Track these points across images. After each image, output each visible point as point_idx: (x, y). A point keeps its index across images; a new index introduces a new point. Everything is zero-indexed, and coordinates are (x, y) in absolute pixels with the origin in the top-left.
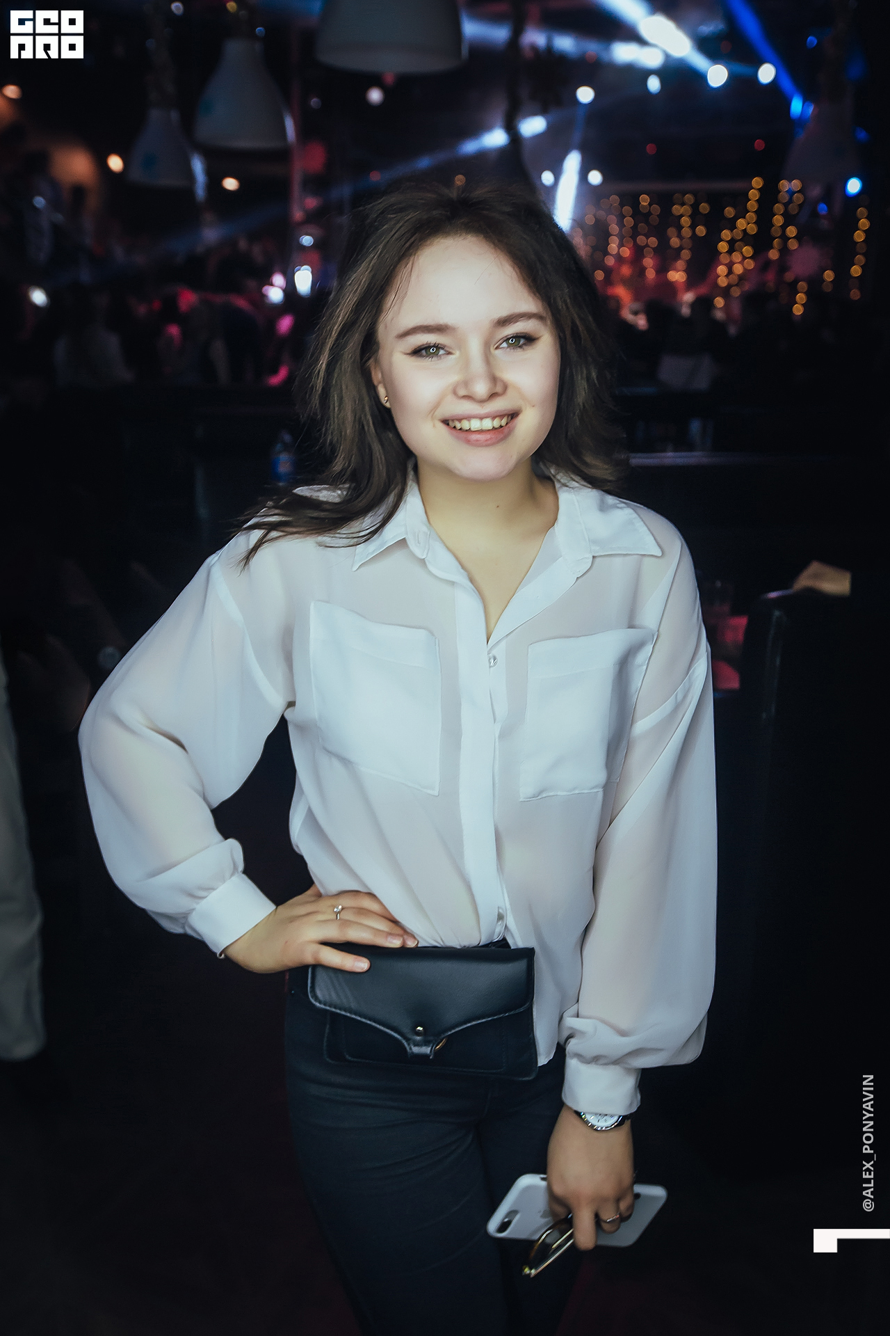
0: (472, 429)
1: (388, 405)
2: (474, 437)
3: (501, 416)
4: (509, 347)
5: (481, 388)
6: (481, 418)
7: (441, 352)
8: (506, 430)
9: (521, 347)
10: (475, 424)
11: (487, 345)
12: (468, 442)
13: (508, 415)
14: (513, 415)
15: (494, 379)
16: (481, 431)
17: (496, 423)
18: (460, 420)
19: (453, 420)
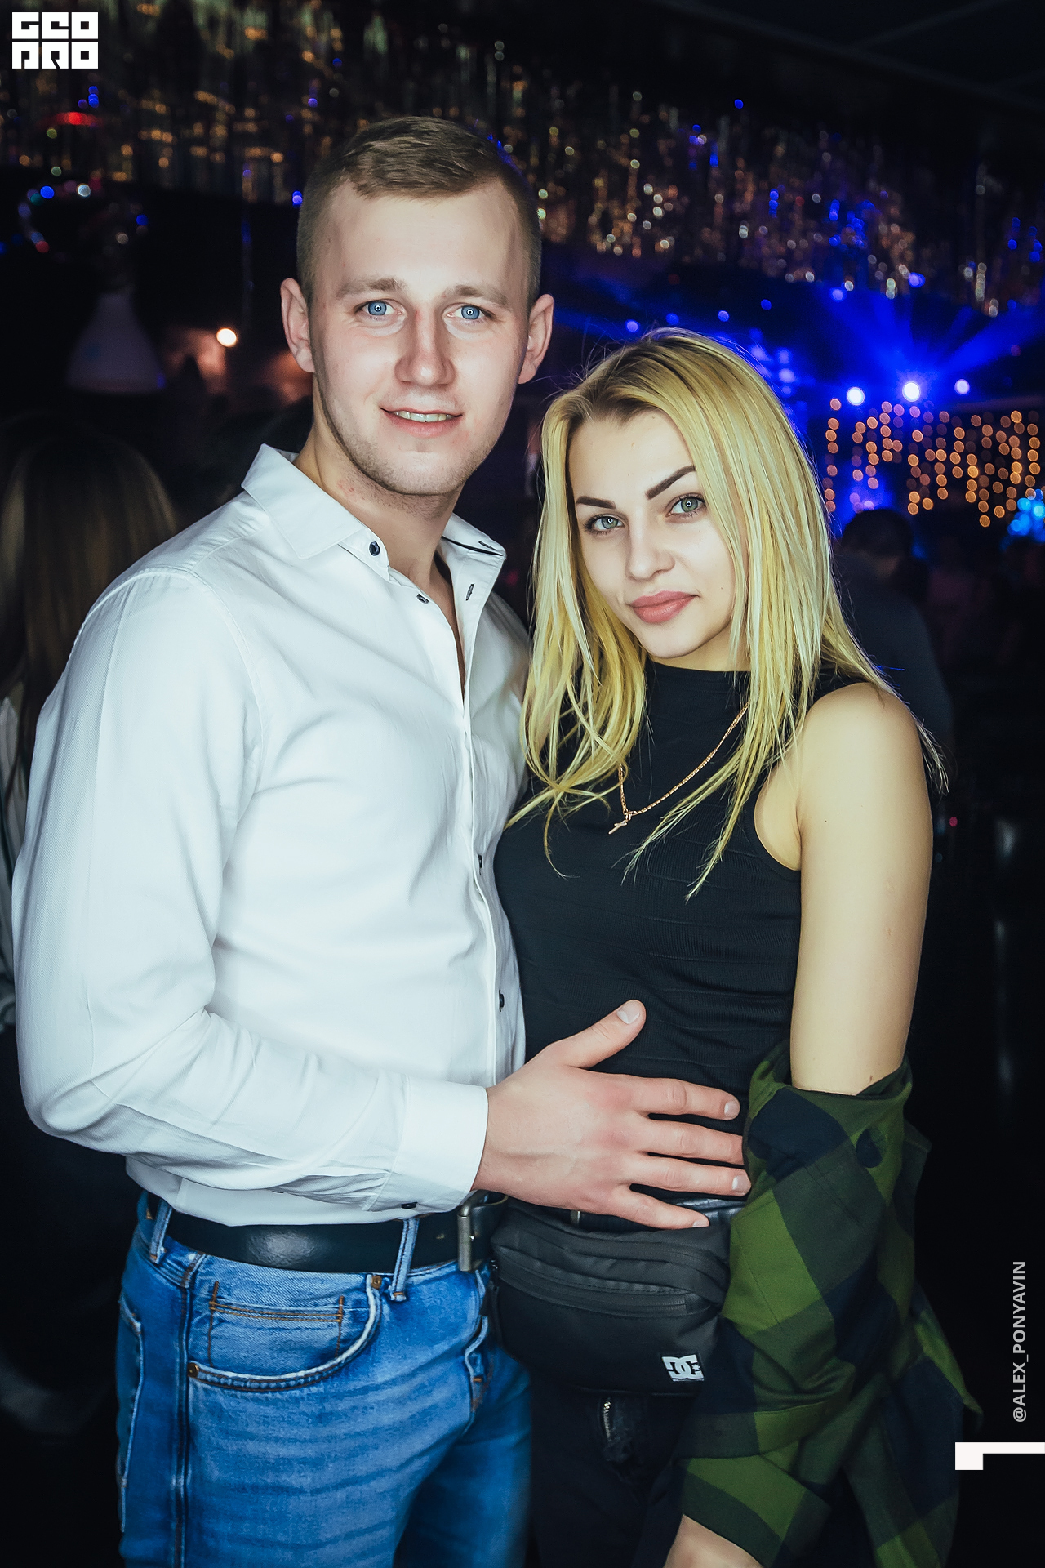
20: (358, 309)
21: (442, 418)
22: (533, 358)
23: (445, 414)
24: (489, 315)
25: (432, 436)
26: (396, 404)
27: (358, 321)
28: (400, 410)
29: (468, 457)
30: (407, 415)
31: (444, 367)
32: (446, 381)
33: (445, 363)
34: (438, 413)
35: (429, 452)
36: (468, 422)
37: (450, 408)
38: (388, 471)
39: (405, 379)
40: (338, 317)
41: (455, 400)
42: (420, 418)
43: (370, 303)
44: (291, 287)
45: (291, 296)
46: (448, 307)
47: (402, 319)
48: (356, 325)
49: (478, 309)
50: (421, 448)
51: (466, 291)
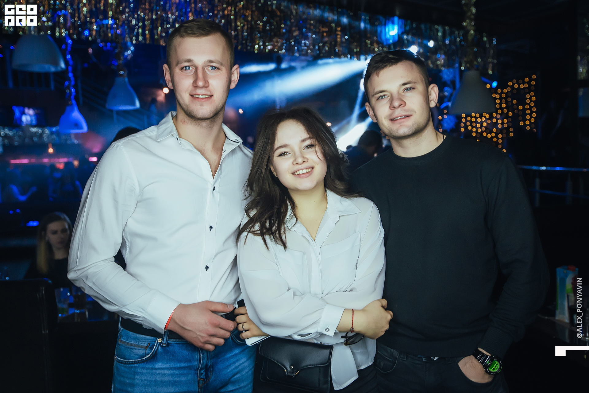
0: (300, 174)
1: (277, 176)
2: (302, 176)
3: (309, 168)
4: (307, 148)
5: (300, 160)
6: (302, 169)
7: (288, 153)
8: (311, 172)
9: (311, 148)
10: (301, 172)
11: (300, 148)
12: (300, 177)
13: (311, 168)
14: (312, 168)
15: (304, 158)
16: (303, 174)
17: (307, 170)
18: (296, 172)
19: (294, 173)
20: (182, 69)
21: (207, 96)
22: (234, 82)
23: (208, 95)
24: (218, 69)
25: (204, 101)
26: (193, 93)
27: (182, 71)
28: (195, 95)
29: (215, 107)
30: (197, 96)
31: (206, 82)
32: (206, 86)
33: (206, 81)
34: (206, 95)
35: (204, 106)
36: (215, 97)
37: (209, 93)
38: (193, 112)
39: (195, 86)
40: (177, 70)
41: (210, 91)
42: (201, 96)
43: (186, 67)
44: (166, 66)
45: (166, 69)
46: (206, 66)
47: (194, 71)
48: (181, 73)
49: (215, 67)
50: (202, 105)
51: (211, 62)
